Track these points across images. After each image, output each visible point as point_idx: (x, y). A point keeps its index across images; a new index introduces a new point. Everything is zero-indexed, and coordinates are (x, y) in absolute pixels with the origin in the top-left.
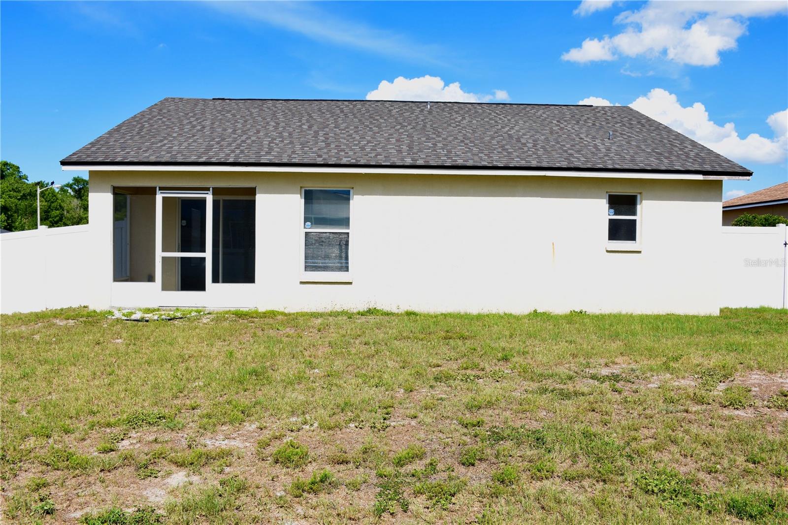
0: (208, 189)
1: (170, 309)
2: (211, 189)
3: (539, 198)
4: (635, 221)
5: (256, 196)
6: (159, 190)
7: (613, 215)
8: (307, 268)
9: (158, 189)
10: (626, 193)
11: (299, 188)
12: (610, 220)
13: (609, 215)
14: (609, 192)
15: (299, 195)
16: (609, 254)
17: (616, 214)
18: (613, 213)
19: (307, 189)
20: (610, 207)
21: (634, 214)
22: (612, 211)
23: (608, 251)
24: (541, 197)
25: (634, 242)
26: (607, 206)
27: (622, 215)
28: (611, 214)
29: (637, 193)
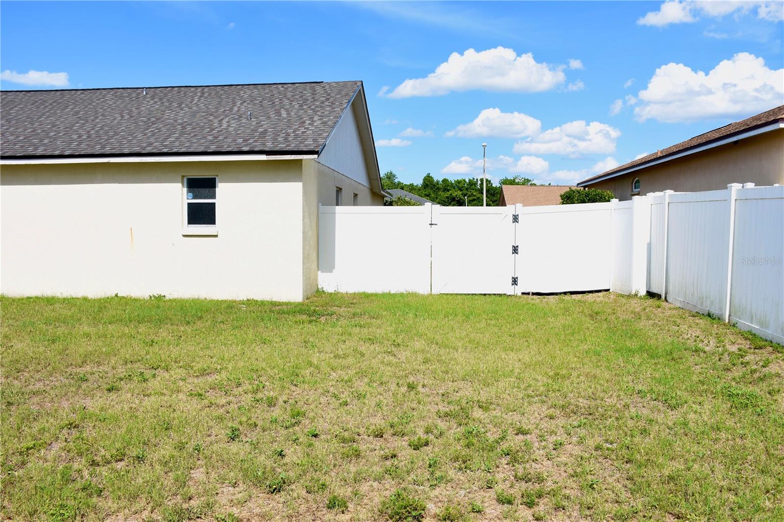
3: (117, 184)
4: (214, 204)
7: (192, 199)
10: (204, 176)
12: (189, 204)
13: (188, 199)
14: (188, 176)
16: (185, 238)
17: (194, 198)
18: (192, 197)
20: (189, 192)
21: (214, 197)
22: (191, 194)
25: (214, 225)
26: (185, 189)
27: (200, 198)
28: (190, 198)
29: (215, 175)
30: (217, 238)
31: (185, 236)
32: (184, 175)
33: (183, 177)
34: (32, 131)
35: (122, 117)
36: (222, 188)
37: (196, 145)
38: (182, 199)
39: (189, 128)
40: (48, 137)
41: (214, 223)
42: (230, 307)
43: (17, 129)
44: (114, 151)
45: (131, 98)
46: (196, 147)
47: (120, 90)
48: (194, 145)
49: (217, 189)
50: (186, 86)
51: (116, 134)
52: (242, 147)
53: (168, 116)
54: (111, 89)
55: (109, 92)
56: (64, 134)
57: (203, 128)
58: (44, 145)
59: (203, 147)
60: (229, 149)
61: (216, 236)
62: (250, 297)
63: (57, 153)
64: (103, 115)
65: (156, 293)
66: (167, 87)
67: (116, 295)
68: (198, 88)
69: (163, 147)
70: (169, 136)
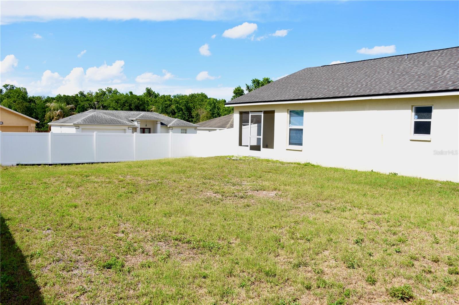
4: (430, 122)
6: (250, 112)
7: (417, 119)
8: (290, 144)
10: (425, 105)
11: (287, 110)
12: (415, 122)
13: (415, 119)
14: (415, 106)
15: (287, 113)
16: (411, 141)
17: (418, 118)
18: (417, 118)
19: (290, 110)
20: (415, 115)
21: (430, 118)
22: (417, 116)
24: (377, 110)
25: (429, 135)
26: (413, 113)
27: (422, 118)
28: (416, 118)
29: (432, 105)
30: (430, 142)
31: (411, 140)
32: (413, 105)
33: (413, 106)
34: (341, 84)
35: (388, 73)
36: (435, 112)
37: (421, 87)
38: (411, 119)
39: (422, 77)
40: (347, 87)
41: (430, 134)
42: (429, 183)
43: (335, 83)
44: (375, 93)
45: (398, 61)
46: (420, 89)
47: (393, 57)
48: (420, 87)
49: (432, 113)
50: (433, 51)
51: (380, 83)
52: (449, 87)
53: (414, 70)
54: (389, 57)
55: (387, 59)
56: (355, 85)
57: (430, 77)
58: (344, 91)
59: (425, 88)
60: (440, 89)
61: (430, 141)
62: (449, 180)
63: (347, 95)
64: (379, 73)
65: (393, 171)
66: (421, 52)
67: (372, 171)
68: (440, 50)
69: (402, 90)
70: (408, 83)
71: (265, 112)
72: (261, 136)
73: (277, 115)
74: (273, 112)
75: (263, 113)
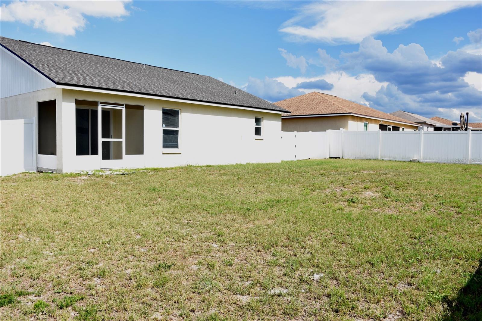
0: (123, 105)
1: (107, 170)
2: (125, 105)
5: (144, 110)
7: (256, 126)
8: (164, 147)
9: (99, 103)
10: (259, 117)
11: (161, 107)
15: (160, 111)
19: (164, 108)
22: (255, 124)
23: (256, 139)
71: (128, 107)
72: (121, 138)
73: (148, 113)
74: (142, 108)
75: (124, 107)
